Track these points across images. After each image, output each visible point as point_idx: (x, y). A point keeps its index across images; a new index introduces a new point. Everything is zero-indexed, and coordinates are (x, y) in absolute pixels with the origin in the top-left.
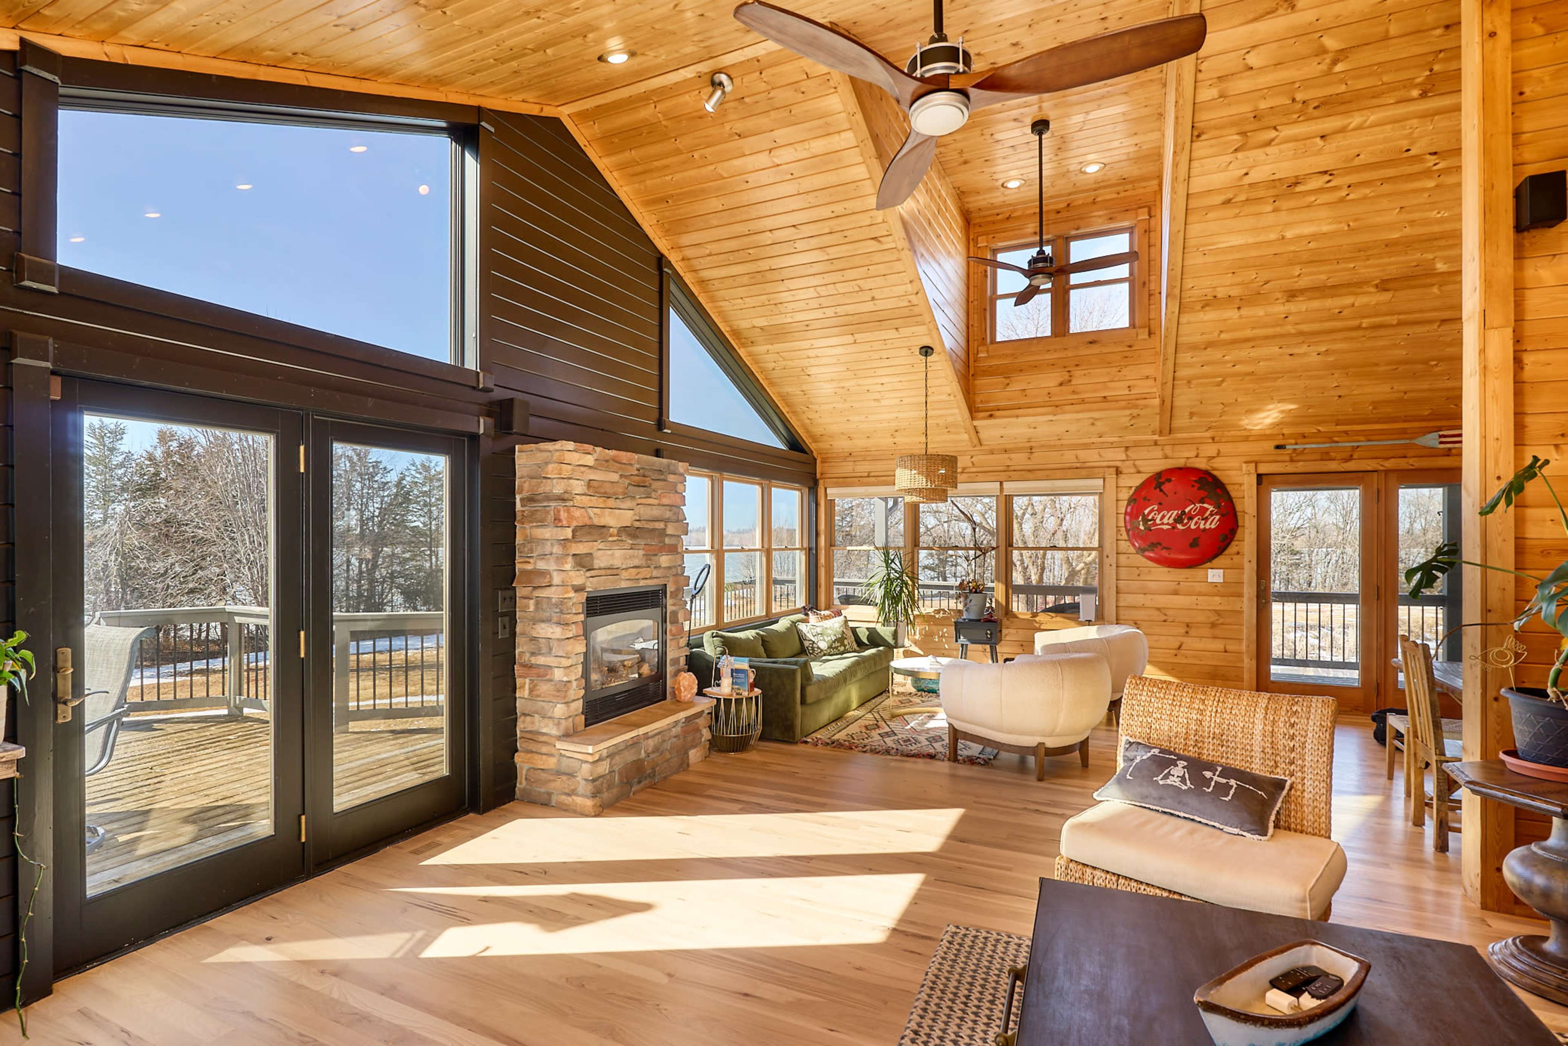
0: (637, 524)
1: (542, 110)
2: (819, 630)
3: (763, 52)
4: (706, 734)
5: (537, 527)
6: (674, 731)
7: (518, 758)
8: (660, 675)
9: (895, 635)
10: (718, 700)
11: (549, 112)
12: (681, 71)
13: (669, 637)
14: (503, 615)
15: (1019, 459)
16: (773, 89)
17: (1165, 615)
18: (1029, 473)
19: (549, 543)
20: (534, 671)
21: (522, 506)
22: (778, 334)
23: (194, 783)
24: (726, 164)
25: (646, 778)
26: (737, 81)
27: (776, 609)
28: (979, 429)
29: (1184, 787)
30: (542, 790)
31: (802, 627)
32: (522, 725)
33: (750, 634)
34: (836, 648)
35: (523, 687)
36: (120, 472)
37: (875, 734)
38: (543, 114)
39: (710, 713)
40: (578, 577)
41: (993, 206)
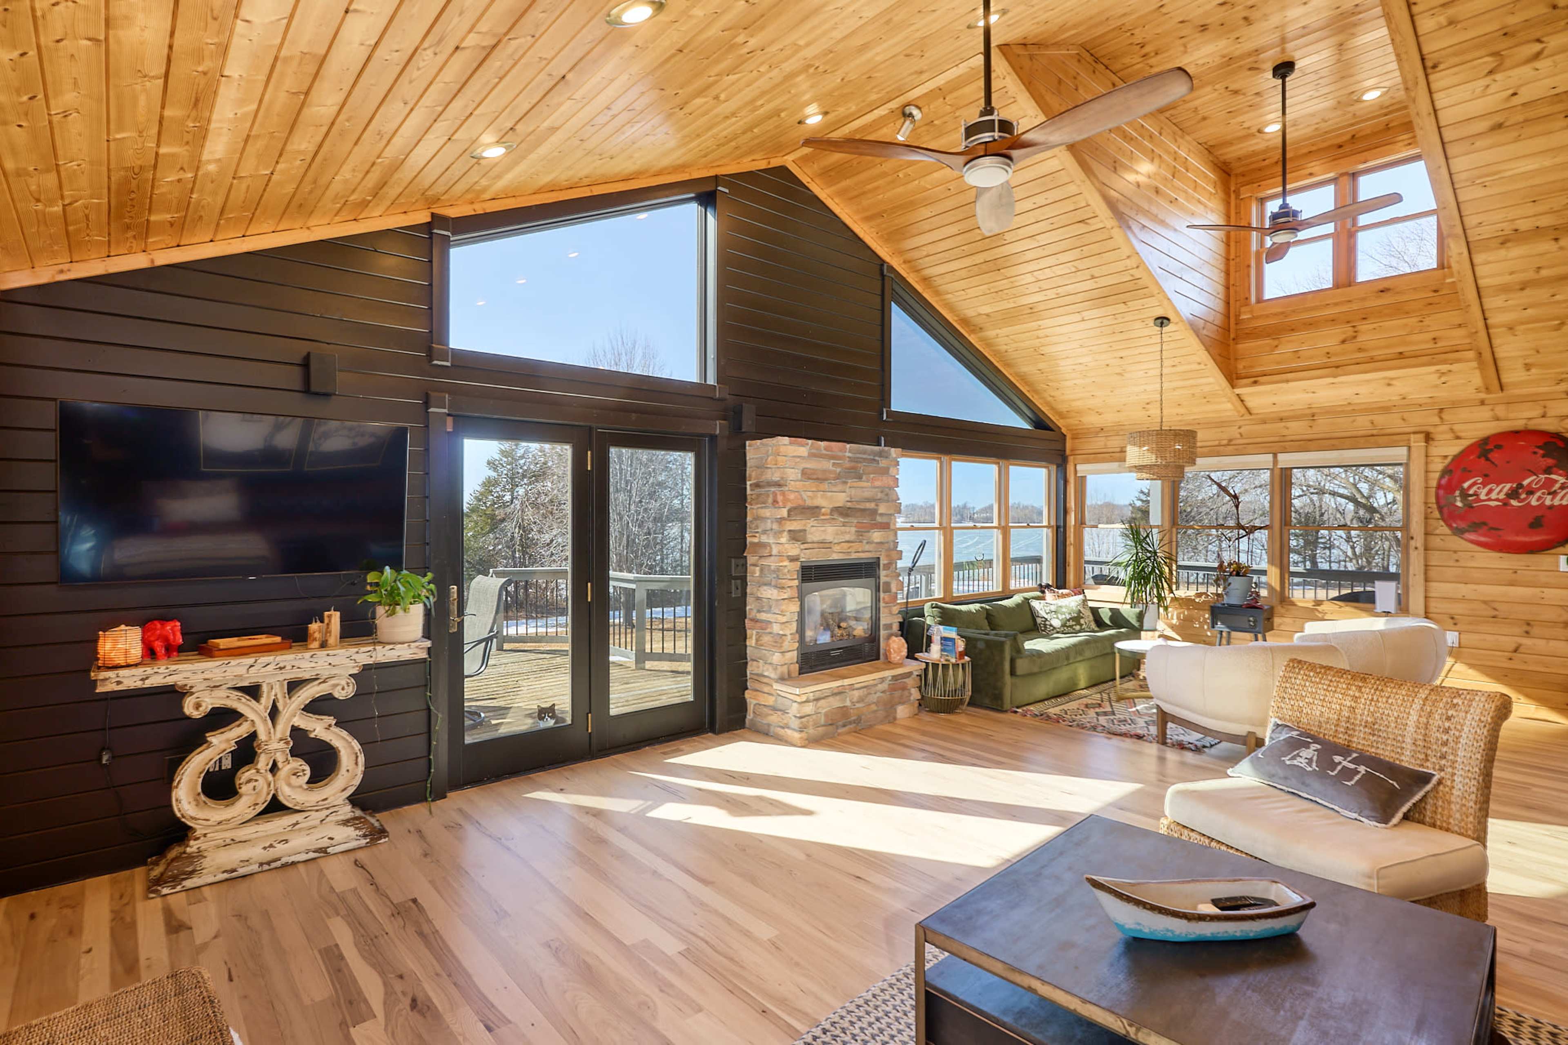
0: (849, 505)
1: (769, 163)
2: (1053, 608)
3: (942, 82)
4: (915, 695)
5: (762, 508)
6: (881, 687)
7: (747, 694)
8: (873, 638)
9: (1140, 616)
10: (927, 664)
11: (775, 162)
12: (875, 111)
13: (882, 604)
14: (736, 578)
15: (1297, 428)
16: (957, 109)
17: (1495, 609)
18: (1305, 445)
19: (769, 521)
20: (758, 625)
21: (751, 490)
22: (1011, 317)
23: (539, 693)
24: (928, 178)
25: (850, 723)
26: (925, 110)
27: (1013, 585)
28: (1243, 397)
29: (1309, 769)
30: (765, 722)
31: (1035, 604)
32: (751, 669)
33: (974, 607)
34: (1071, 626)
35: (751, 637)
36: (522, 462)
37: (1092, 713)
38: (770, 166)
39: (920, 676)
40: (794, 550)
41: (1254, 154)
